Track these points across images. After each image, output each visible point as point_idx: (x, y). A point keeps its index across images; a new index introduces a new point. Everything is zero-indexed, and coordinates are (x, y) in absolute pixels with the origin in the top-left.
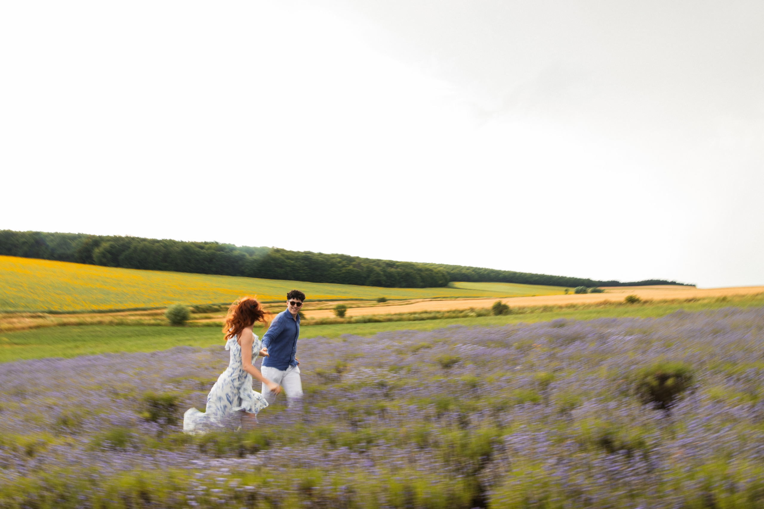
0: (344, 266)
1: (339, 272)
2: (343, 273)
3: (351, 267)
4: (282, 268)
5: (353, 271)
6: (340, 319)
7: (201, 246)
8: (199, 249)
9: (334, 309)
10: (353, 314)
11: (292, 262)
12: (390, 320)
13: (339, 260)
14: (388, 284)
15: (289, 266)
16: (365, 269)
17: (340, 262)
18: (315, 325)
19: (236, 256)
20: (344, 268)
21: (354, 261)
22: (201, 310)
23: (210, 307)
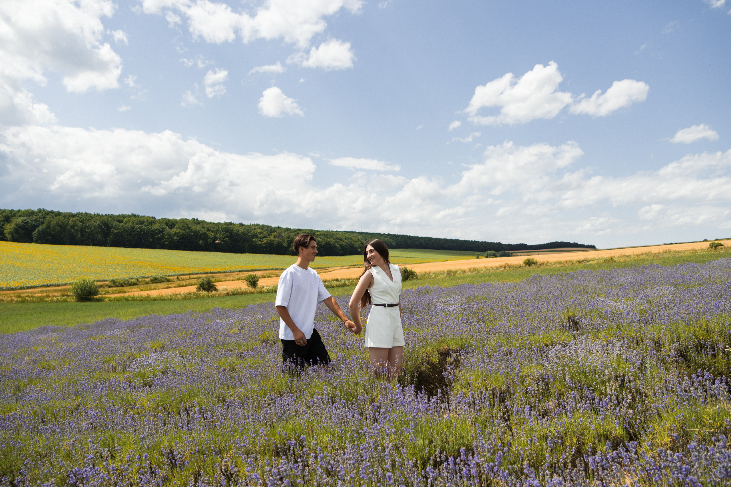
0: (264, 237)
1: (260, 243)
2: (264, 244)
3: (272, 237)
4: (203, 239)
5: (273, 241)
6: (251, 289)
8: (117, 223)
9: (245, 279)
10: (264, 284)
11: (213, 234)
13: (259, 231)
15: (209, 238)
16: (285, 240)
17: (261, 233)
18: (226, 296)
19: (155, 230)
20: (264, 239)
21: (274, 231)
22: (117, 284)
23: (127, 280)
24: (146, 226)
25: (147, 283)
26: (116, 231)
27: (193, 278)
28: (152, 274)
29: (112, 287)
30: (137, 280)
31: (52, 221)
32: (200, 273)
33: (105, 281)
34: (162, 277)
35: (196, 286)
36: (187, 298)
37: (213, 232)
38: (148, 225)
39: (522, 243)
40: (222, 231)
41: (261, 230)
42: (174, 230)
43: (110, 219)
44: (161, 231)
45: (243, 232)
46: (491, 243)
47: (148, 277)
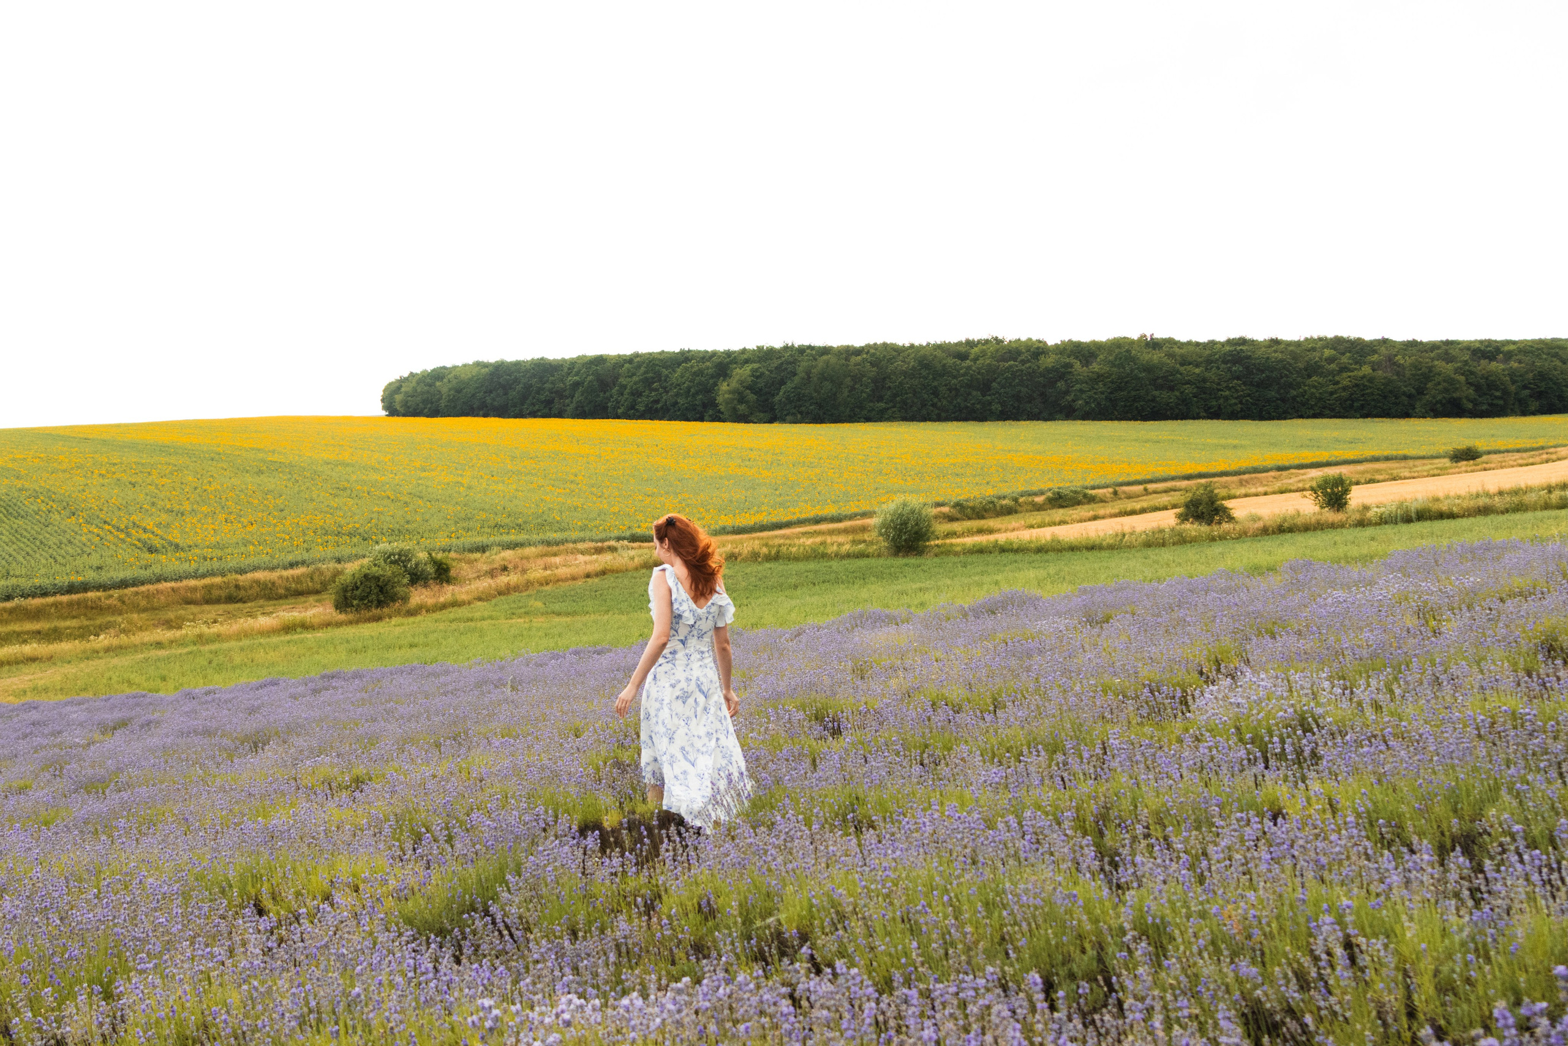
0: (1343, 369)
1: (1331, 388)
2: (1344, 389)
3: (1366, 370)
4: (1171, 389)
5: (1371, 380)
6: (1330, 516)
7: (962, 352)
9: (1312, 489)
10: (1368, 501)
11: (1197, 371)
12: (1485, 511)
13: (1327, 353)
14: (1484, 407)
15: (1188, 382)
16: (1408, 373)
17: (1331, 360)
18: (1261, 535)
19: (1048, 370)
20: (1345, 375)
21: (1375, 352)
22: (969, 511)
23: (992, 502)
24: (1023, 362)
25: (1038, 508)
26: (954, 381)
27: (1155, 492)
28: (1050, 485)
29: (957, 519)
30: (1016, 500)
32: (1173, 479)
33: (939, 504)
34: (1076, 492)
35: (1178, 510)
36: (1154, 542)
37: (1197, 366)
38: (1028, 361)
40: (1225, 362)
41: (1333, 352)
42: (1095, 367)
44: (1061, 373)
45: (1282, 361)
47: (1042, 493)
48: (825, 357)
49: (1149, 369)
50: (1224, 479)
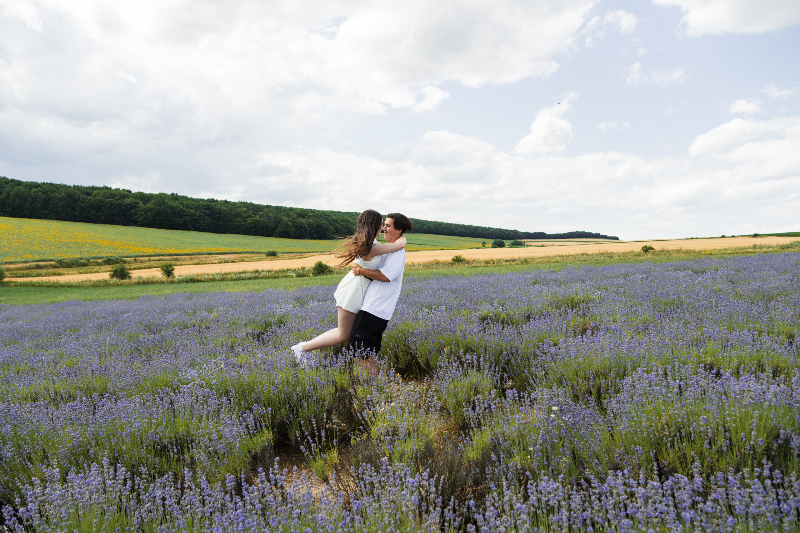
0: (249, 216)
1: (244, 223)
2: (249, 224)
4: (181, 217)
5: (259, 221)
7: (90, 191)
8: (86, 196)
11: (192, 211)
13: (244, 209)
14: (298, 235)
15: (188, 215)
16: (272, 220)
17: (245, 212)
19: (128, 204)
20: (249, 219)
21: (262, 211)
22: (64, 264)
23: (77, 261)
24: (117, 200)
25: (99, 264)
26: (83, 205)
27: (153, 260)
28: (104, 255)
29: (58, 267)
30: (88, 260)
31: (11, 191)
32: (163, 255)
33: (51, 260)
34: (117, 258)
35: (109, 273)
37: (192, 209)
38: (119, 199)
39: (540, 231)
40: (203, 209)
41: (246, 209)
42: (149, 205)
43: (77, 191)
44: (134, 206)
45: (225, 211)
46: (507, 230)
47: (101, 258)
48: (19, 187)
49: (172, 208)
50: (185, 257)
